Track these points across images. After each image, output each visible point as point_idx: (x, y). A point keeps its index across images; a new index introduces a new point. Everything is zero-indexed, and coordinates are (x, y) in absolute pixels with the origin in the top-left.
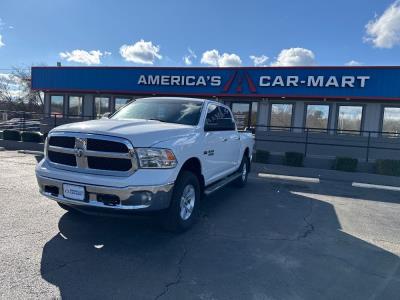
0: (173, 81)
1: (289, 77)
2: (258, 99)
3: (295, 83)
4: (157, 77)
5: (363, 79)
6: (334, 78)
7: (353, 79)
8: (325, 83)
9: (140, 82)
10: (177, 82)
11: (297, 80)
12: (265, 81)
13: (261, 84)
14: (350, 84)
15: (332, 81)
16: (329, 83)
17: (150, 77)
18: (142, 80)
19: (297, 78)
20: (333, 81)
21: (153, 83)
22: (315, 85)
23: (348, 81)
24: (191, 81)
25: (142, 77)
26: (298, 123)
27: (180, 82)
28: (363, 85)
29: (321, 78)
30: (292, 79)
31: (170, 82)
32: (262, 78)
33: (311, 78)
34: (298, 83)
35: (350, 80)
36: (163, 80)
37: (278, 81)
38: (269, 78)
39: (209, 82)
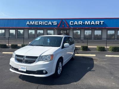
0: (39, 23)
4: (34, 22)
5: (102, 22)
6: (93, 22)
7: (99, 22)
9: (27, 24)
10: (41, 24)
11: (82, 23)
13: (70, 24)
15: (93, 23)
17: (31, 22)
21: (32, 24)
22: (87, 24)
24: (46, 23)
25: (28, 22)
26: (82, 36)
27: (42, 24)
28: (102, 24)
29: (89, 22)
30: (80, 22)
31: (38, 23)
32: (70, 22)
33: (86, 22)
35: (98, 22)
36: (36, 23)
37: (76, 23)
38: (73, 22)
39: (52, 23)
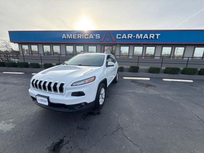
1: (129, 35)
2: (116, 44)
3: (131, 37)
4: (71, 35)
5: (158, 35)
7: (154, 35)
8: (143, 37)
10: (80, 37)
12: (119, 36)
13: (117, 38)
14: (153, 37)
16: (144, 37)
17: (68, 35)
18: (64, 36)
19: (132, 35)
20: (146, 36)
21: (70, 38)
22: (139, 38)
23: (152, 36)
24: (86, 36)
26: (131, 54)
27: (82, 37)
28: (157, 38)
29: (141, 35)
31: (77, 37)
32: (118, 35)
33: (137, 35)
34: (132, 37)
36: (74, 36)
37: (124, 36)
38: (120, 35)
39: (95, 37)
